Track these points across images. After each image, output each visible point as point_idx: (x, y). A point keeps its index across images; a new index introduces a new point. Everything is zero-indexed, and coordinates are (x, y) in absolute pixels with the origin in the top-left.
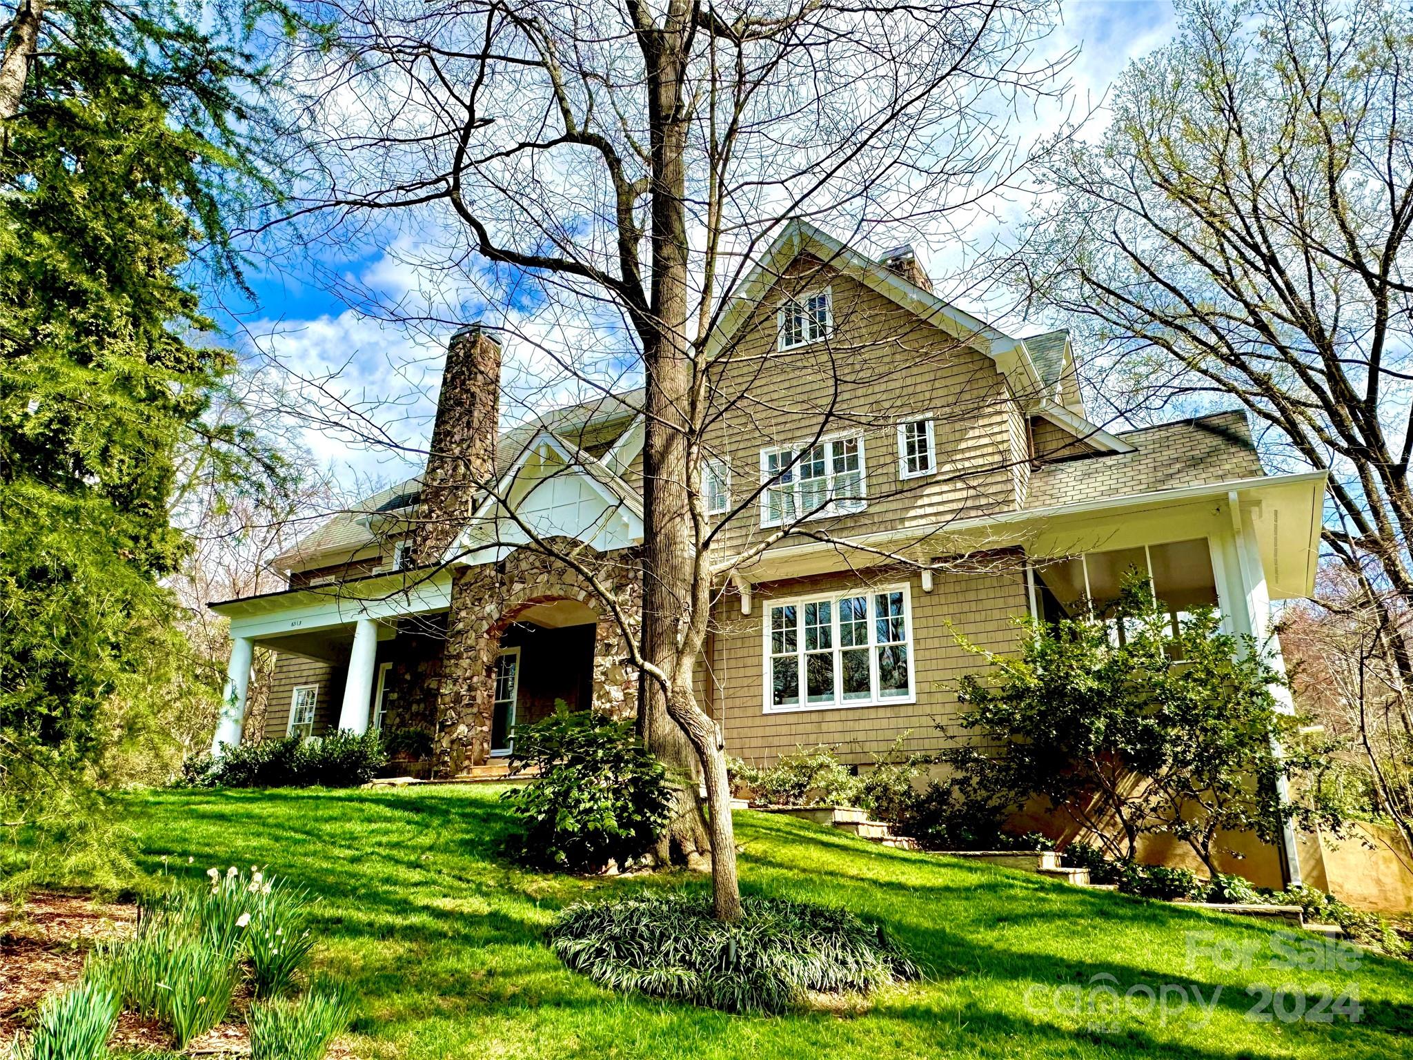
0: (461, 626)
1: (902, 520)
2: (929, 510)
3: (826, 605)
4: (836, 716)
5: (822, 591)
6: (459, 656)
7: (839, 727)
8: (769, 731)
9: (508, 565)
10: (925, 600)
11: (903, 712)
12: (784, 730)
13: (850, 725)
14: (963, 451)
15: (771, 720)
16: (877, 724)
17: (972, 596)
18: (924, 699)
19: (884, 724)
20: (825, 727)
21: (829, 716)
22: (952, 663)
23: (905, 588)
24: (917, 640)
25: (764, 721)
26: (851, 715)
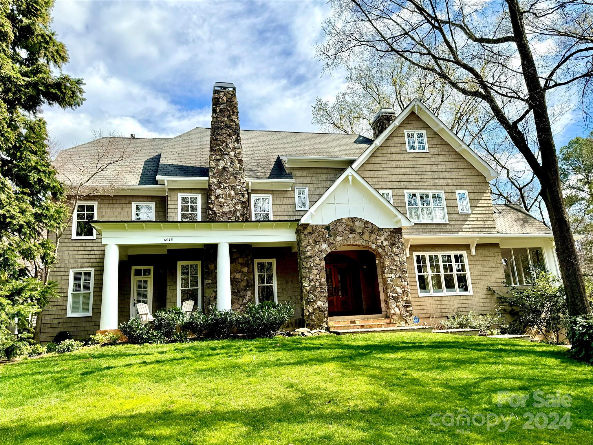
0: (309, 254)
1: (462, 228)
2: (470, 226)
3: (436, 256)
4: (446, 298)
5: (436, 251)
6: (310, 268)
7: (448, 302)
8: (422, 303)
9: (331, 227)
10: (472, 258)
11: (469, 297)
12: (428, 303)
13: (451, 302)
14: (479, 207)
15: (422, 299)
16: (461, 302)
17: (486, 258)
18: (475, 293)
19: (464, 302)
20: (443, 302)
21: (444, 298)
22: (483, 281)
23: (464, 253)
24: (471, 273)
25: (419, 299)
26: (452, 298)
